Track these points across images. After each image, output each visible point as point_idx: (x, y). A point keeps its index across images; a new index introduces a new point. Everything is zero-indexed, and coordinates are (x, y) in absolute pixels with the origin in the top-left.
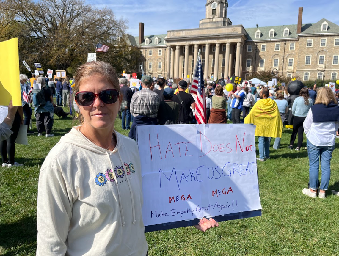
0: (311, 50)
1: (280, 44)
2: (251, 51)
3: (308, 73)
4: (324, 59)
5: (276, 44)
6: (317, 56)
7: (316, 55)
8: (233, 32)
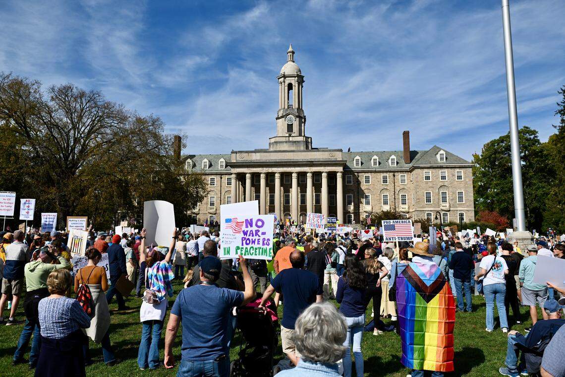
0: (431, 185)
1: (388, 175)
2: (352, 184)
3: (431, 214)
4: (447, 196)
5: (382, 175)
6: (439, 193)
7: (437, 190)
8: (330, 158)
